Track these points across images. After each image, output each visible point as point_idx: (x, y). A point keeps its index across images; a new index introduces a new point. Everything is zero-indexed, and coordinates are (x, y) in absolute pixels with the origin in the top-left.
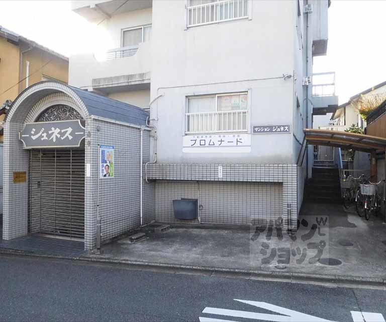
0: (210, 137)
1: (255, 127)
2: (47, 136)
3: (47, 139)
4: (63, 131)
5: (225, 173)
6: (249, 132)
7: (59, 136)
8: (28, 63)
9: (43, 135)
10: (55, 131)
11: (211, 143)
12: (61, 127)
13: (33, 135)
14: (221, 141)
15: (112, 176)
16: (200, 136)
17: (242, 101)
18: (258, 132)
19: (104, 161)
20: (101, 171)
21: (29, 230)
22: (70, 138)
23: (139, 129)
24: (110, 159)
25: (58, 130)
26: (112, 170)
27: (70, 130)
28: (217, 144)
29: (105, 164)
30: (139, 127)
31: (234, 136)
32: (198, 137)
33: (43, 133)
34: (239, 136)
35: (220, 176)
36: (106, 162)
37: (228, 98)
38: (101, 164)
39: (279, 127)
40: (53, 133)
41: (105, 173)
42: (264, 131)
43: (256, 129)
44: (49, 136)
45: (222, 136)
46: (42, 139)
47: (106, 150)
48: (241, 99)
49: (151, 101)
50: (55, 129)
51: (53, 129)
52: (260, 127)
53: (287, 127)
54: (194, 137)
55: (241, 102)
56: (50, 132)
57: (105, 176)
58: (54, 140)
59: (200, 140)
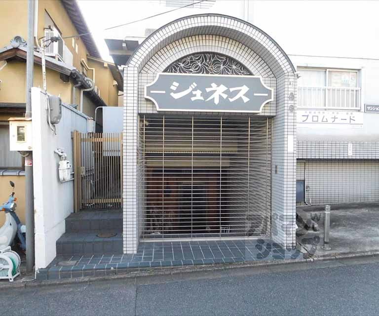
0: (323, 113)
1: (368, 106)
2: (201, 95)
3: (202, 98)
4: (232, 90)
5: (355, 151)
6: (362, 110)
7: (225, 96)
9: (194, 93)
10: (218, 89)
11: (325, 120)
12: (229, 83)
13: (175, 92)
14: (335, 118)
16: (313, 112)
17: (352, 79)
18: (370, 111)
22: (246, 100)
25: (223, 88)
27: (245, 89)
28: (330, 120)
31: (347, 114)
32: (310, 113)
33: (195, 90)
34: (352, 114)
35: (350, 154)
37: (339, 74)
40: (214, 92)
42: (375, 110)
43: (369, 108)
44: (206, 95)
45: (335, 113)
46: (193, 99)
48: (350, 77)
50: (218, 86)
51: (214, 85)
52: (372, 106)
54: (306, 112)
55: (350, 80)
56: (208, 90)
58: (217, 101)
59: (313, 116)
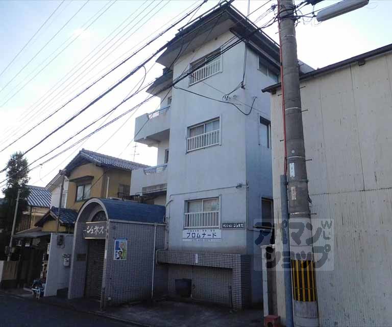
0: (198, 231)
3: (93, 233)
4: (100, 228)
5: (200, 260)
6: (220, 228)
7: (98, 231)
8: (109, 178)
9: (92, 230)
11: (199, 236)
12: (100, 225)
13: (88, 230)
14: (204, 234)
15: (125, 258)
16: (192, 230)
18: (225, 228)
19: (118, 248)
20: (114, 255)
21: (84, 295)
22: (103, 233)
23: (153, 225)
24: (123, 247)
25: (98, 228)
26: (125, 255)
27: (103, 228)
28: (202, 236)
29: (118, 251)
30: (153, 224)
31: (212, 231)
34: (214, 231)
35: (197, 262)
36: (120, 249)
37: (209, 201)
38: (115, 251)
39: (238, 224)
41: (118, 256)
42: (228, 227)
43: (224, 225)
44: (94, 231)
45: (204, 230)
46: (91, 233)
47: (120, 241)
49: (167, 203)
51: (96, 226)
52: (226, 224)
53: (242, 224)
54: (189, 231)
56: (95, 229)
57: (118, 258)
58: (96, 234)
59: (192, 233)
